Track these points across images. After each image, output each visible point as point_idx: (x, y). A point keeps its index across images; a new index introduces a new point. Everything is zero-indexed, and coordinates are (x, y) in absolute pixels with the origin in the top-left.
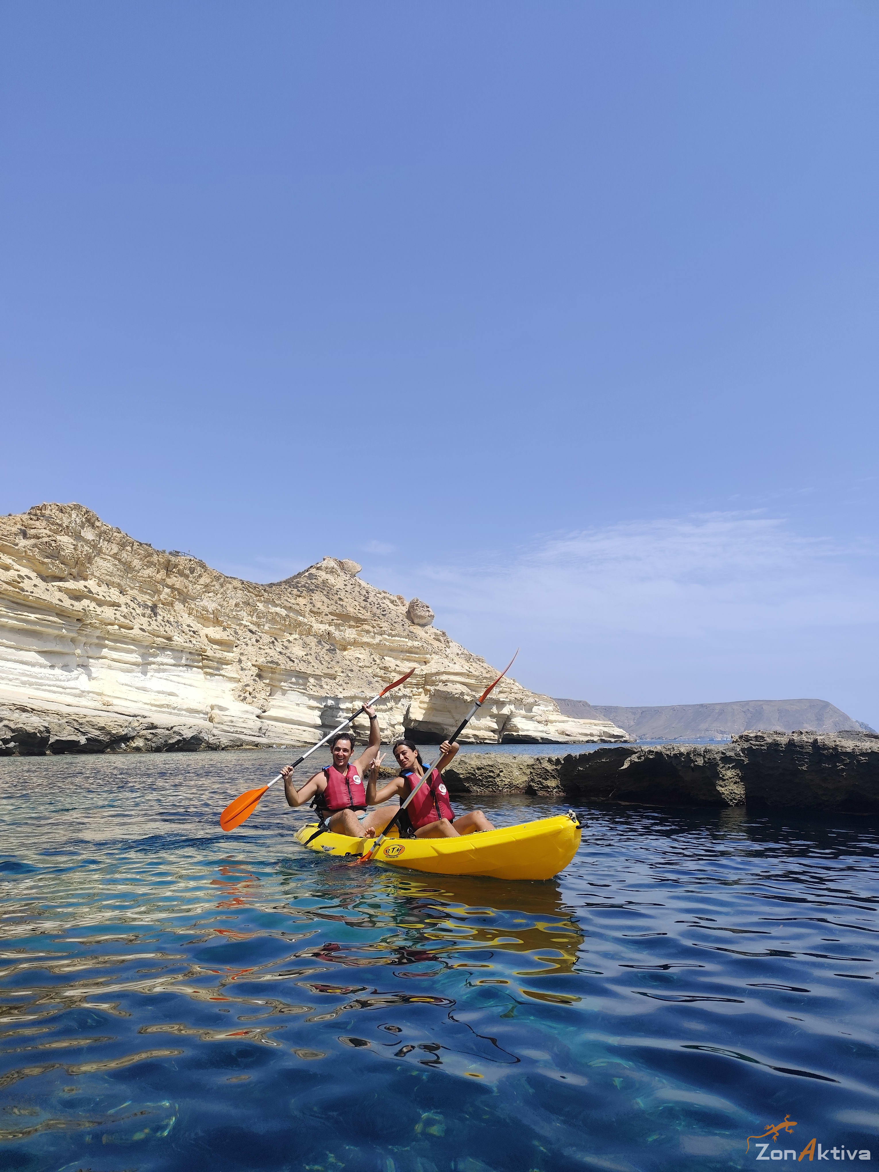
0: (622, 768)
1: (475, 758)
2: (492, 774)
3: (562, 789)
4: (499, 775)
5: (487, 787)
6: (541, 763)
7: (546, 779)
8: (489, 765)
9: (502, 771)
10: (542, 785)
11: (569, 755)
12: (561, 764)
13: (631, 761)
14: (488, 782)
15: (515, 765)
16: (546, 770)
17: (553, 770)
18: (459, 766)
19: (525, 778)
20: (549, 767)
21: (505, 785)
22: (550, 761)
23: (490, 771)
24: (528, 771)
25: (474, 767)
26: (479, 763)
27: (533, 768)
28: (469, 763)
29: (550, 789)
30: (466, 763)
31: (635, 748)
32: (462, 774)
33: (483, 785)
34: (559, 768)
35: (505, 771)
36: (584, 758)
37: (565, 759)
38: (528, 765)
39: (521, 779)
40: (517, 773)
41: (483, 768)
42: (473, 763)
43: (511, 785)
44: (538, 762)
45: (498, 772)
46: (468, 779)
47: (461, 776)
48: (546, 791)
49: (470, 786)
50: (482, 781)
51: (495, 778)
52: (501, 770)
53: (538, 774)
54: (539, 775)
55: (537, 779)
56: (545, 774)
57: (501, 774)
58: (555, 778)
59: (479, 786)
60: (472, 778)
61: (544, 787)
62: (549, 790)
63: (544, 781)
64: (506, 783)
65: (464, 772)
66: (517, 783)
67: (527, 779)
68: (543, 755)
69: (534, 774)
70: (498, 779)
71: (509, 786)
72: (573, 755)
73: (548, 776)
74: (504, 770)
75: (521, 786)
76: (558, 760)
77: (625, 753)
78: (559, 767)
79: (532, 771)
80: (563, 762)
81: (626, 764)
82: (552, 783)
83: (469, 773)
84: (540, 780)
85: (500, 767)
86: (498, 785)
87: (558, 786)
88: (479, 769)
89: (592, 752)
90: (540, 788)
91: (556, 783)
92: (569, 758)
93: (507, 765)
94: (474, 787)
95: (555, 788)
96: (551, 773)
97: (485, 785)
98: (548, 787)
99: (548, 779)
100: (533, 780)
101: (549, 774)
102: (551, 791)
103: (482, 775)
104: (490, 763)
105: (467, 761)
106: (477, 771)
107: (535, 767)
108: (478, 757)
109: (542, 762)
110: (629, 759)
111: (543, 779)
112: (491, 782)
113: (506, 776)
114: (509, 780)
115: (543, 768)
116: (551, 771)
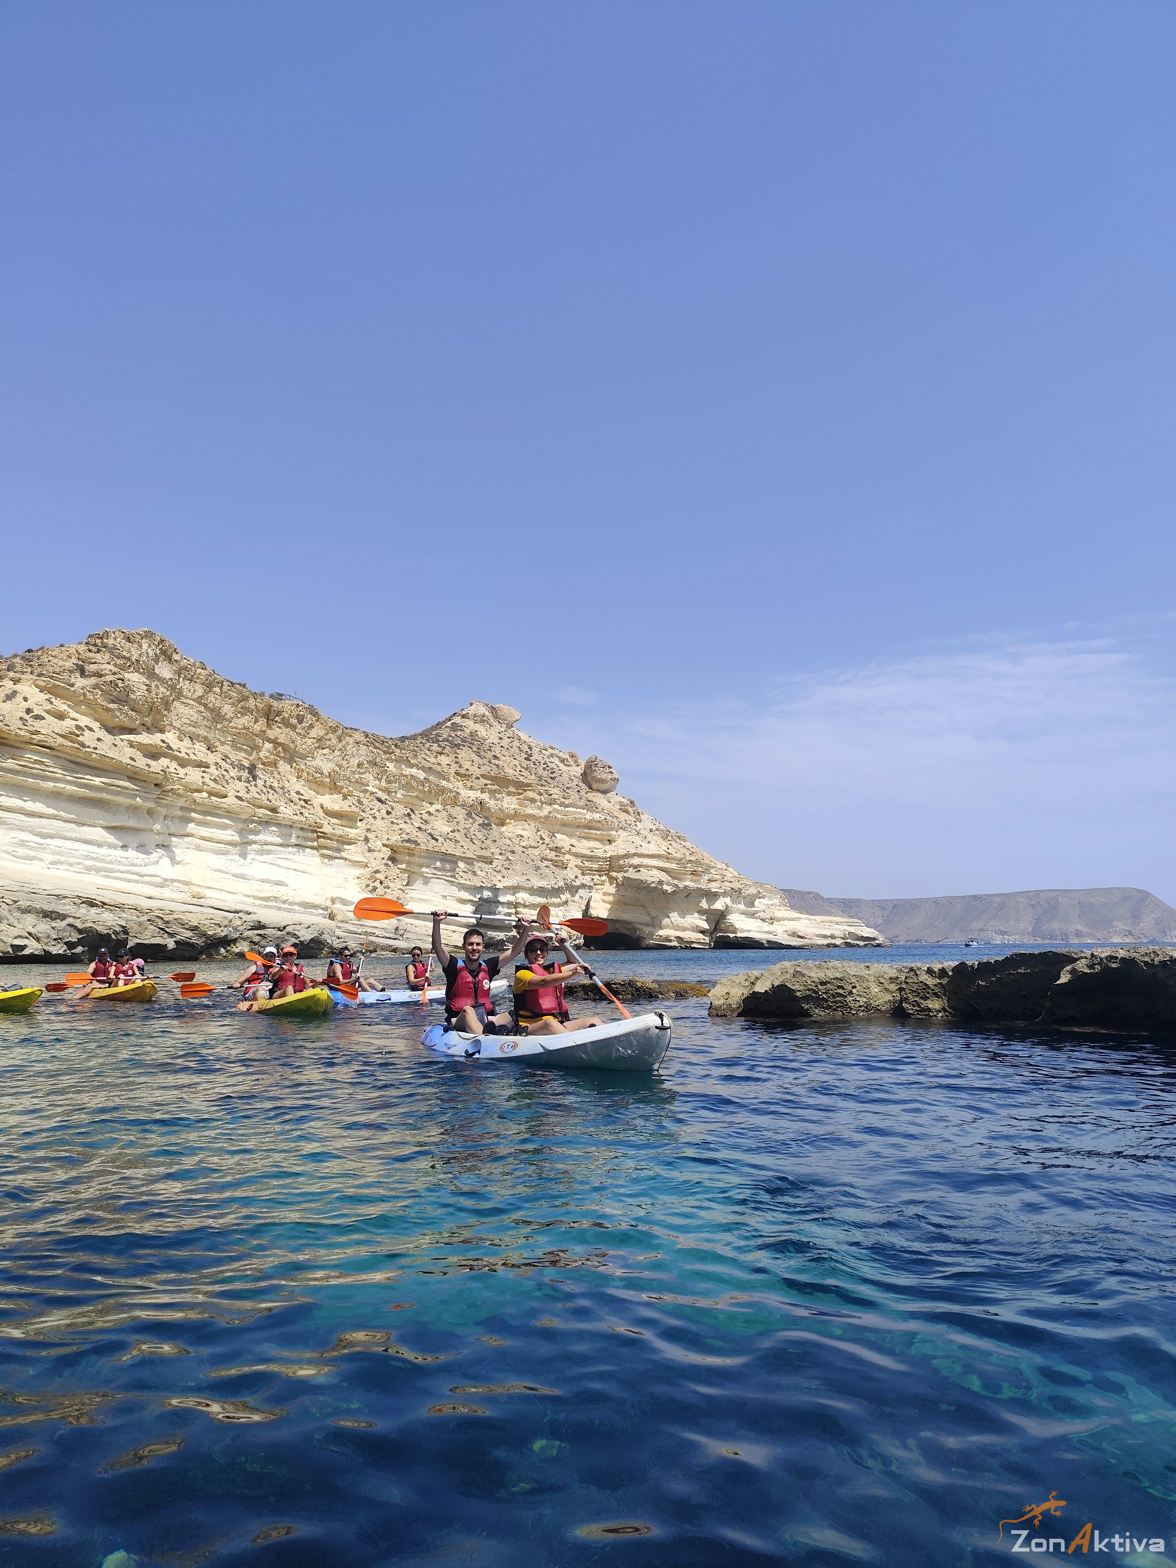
0: (1058, 982)
1: (815, 968)
2: (841, 991)
3: (950, 1013)
4: (851, 993)
5: (834, 1010)
6: (917, 975)
7: (926, 998)
8: (837, 978)
9: (854, 987)
10: (919, 1006)
11: (963, 965)
12: (948, 976)
13: (1071, 972)
14: (836, 1002)
15: (872, 978)
16: (926, 985)
17: (936, 985)
18: (794, 980)
19: (889, 997)
20: (930, 981)
21: (860, 1006)
22: (930, 971)
23: (839, 987)
24: (893, 987)
25: (816, 980)
26: (823, 975)
27: (906, 983)
28: (809, 974)
29: (932, 1012)
30: (803, 975)
31: (1075, 953)
32: (800, 991)
33: (830, 1007)
34: (944, 983)
35: (858, 987)
36: (985, 968)
37: (955, 969)
38: (891, 979)
39: (883, 998)
40: (876, 990)
41: (829, 983)
42: (813, 974)
43: (868, 1007)
44: (912, 973)
45: (850, 988)
46: (806, 999)
47: (798, 994)
48: (926, 1015)
49: (811, 1008)
50: (826, 1001)
51: (845, 997)
52: (853, 985)
53: (913, 991)
54: (916, 992)
55: (912, 998)
56: (925, 991)
57: (854, 991)
58: (938, 996)
59: (823, 1007)
60: (814, 998)
61: (923, 1010)
62: (931, 1014)
63: (922, 1001)
64: (862, 1004)
65: (802, 988)
66: (877, 1003)
67: (892, 999)
68: (919, 965)
69: (908, 991)
70: (851, 999)
71: (866, 1008)
72: (969, 963)
73: (928, 993)
74: (857, 985)
75: (884, 1008)
76: (943, 972)
77: (1060, 960)
78: (945, 981)
79: (904, 986)
80: (950, 973)
81: (1064, 976)
82: (934, 1004)
83: (809, 990)
84: (917, 999)
85: (853, 981)
86: (850, 1007)
87: (944, 1009)
88: (823, 983)
89: (1000, 958)
90: (917, 1011)
91: (941, 1003)
92: (961, 968)
93: (861, 977)
94: (817, 1011)
95: (940, 1012)
96: (933, 990)
97: (831, 1007)
98: (929, 1010)
99: (928, 998)
100: (906, 1000)
101: (930, 991)
102: (935, 1016)
103: (826, 993)
104: (839, 975)
105: (805, 972)
106: (820, 987)
107: (909, 980)
108: (819, 967)
109: (918, 973)
110: (1069, 968)
111: (921, 998)
112: (840, 1002)
113: (860, 993)
114: (865, 1000)
115: (922, 982)
116: (932, 987)
